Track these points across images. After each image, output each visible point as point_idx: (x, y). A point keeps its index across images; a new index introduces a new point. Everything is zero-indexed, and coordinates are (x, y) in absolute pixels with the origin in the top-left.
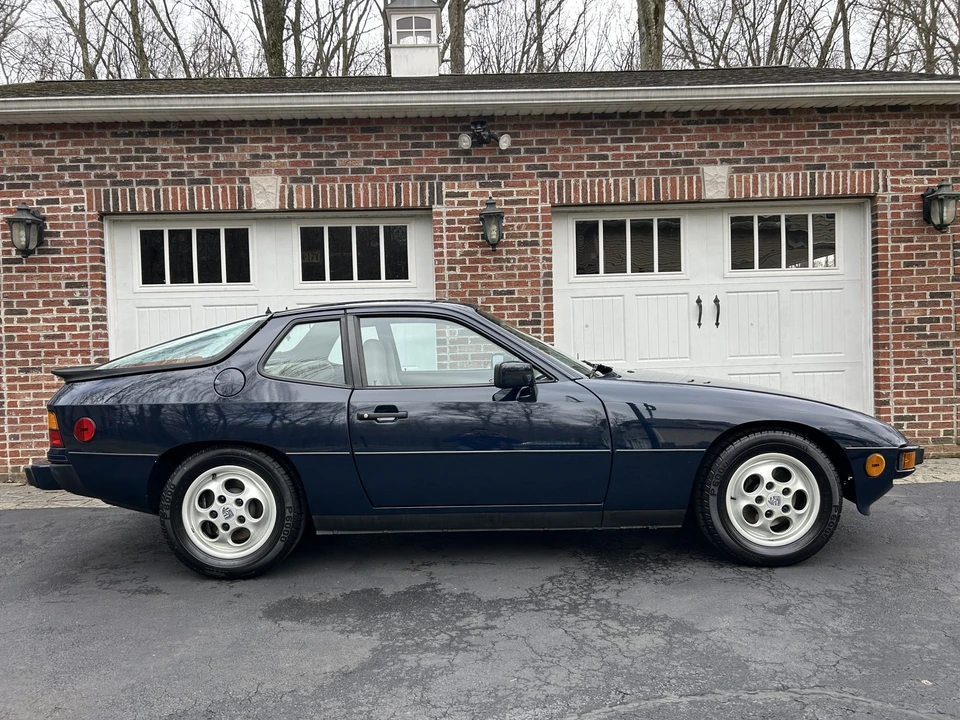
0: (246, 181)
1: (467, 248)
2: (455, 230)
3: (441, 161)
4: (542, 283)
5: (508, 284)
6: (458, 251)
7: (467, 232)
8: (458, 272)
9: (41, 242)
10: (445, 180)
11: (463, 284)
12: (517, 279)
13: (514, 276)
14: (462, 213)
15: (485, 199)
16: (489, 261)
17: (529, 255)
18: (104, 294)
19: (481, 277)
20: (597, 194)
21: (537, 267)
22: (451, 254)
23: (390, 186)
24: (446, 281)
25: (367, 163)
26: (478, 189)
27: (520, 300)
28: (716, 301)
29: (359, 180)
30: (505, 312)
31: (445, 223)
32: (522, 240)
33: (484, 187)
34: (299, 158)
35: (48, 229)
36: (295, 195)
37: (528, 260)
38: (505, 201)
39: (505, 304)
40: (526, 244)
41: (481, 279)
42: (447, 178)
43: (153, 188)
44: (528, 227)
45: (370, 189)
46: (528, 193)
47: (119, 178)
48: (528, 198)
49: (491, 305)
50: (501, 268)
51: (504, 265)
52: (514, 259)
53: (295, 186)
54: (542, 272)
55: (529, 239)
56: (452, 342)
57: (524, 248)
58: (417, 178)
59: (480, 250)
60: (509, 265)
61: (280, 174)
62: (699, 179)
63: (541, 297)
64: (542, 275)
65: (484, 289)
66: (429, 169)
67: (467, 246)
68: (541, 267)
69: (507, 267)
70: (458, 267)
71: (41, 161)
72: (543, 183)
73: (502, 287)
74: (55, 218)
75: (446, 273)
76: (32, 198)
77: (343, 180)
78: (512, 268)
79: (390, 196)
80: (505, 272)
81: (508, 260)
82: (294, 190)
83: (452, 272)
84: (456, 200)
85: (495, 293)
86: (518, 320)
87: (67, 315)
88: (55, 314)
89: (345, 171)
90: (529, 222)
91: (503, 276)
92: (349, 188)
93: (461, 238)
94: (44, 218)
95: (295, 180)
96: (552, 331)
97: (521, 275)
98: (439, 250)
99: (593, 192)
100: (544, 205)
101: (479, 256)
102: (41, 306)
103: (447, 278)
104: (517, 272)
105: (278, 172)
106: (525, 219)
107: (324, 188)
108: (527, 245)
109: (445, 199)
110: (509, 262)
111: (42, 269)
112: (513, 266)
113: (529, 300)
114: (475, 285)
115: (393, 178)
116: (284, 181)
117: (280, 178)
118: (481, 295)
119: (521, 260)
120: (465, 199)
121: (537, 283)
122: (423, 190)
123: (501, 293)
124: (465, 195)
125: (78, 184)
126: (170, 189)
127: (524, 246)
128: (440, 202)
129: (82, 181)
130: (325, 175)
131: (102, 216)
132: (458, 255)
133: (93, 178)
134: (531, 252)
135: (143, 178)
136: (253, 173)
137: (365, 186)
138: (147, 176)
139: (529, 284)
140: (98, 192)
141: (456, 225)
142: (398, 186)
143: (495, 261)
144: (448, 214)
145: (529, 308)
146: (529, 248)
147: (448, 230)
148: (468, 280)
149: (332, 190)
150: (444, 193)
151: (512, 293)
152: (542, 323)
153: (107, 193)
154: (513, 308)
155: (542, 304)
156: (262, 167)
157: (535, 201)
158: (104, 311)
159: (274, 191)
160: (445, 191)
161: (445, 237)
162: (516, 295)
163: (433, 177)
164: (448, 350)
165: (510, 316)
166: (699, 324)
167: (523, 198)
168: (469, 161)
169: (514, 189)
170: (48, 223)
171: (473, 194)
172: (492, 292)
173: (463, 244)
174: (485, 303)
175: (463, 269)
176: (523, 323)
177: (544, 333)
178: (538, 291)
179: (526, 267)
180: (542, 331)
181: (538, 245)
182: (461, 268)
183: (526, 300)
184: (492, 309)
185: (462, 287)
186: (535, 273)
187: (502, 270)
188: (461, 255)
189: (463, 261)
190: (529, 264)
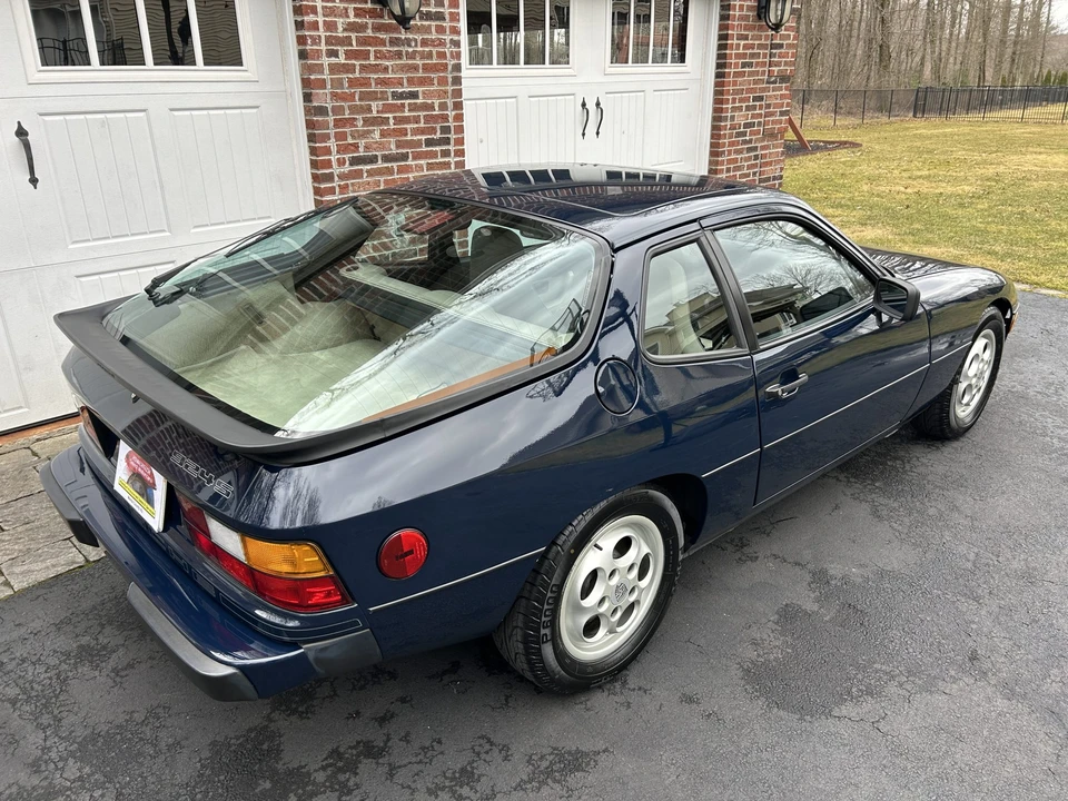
1: (352, 19)
4: (450, 80)
5: (410, 82)
6: (340, 22)
8: (342, 59)
11: (350, 80)
12: (420, 74)
13: (415, 68)
16: (383, 43)
17: (434, 36)
19: (375, 68)
21: (444, 55)
22: (330, 26)
24: (326, 75)
27: (425, 107)
28: (598, 104)
30: (408, 126)
37: (432, 43)
39: (407, 113)
40: (429, 16)
41: (376, 72)
49: (390, 115)
50: (399, 55)
51: (404, 49)
52: (416, 40)
54: (450, 63)
55: (433, 9)
56: (340, 177)
57: (425, 23)
59: (370, 22)
60: (410, 50)
63: (450, 103)
64: (450, 68)
65: (379, 89)
67: (351, 13)
68: (448, 55)
69: (407, 53)
70: (341, 50)
73: (402, 85)
75: (326, 61)
78: (411, 56)
80: (405, 61)
83: (333, 60)
85: (395, 95)
86: (424, 137)
91: (403, 68)
96: (462, 152)
97: (425, 68)
98: (307, 18)
101: (369, 32)
103: (327, 71)
104: (420, 63)
108: (431, 19)
110: (410, 46)
112: (414, 52)
113: (437, 108)
114: (366, 82)
118: (376, 99)
119: (424, 43)
121: (443, 81)
123: (402, 96)
127: (427, 20)
132: (340, 28)
134: (436, 31)
139: (436, 82)
143: (392, 42)
145: (436, 119)
146: (433, 24)
148: (357, 74)
151: (414, 95)
152: (452, 142)
154: (417, 120)
155: (451, 113)
162: (421, 100)
164: (337, 190)
165: (414, 132)
166: (583, 135)
172: (390, 95)
173: (346, 9)
174: (382, 112)
175: (349, 54)
176: (429, 143)
177: (455, 156)
178: (446, 92)
179: (430, 55)
180: (452, 154)
181: (444, 19)
182: (346, 53)
183: (432, 107)
184: (392, 121)
185: (350, 86)
186: (442, 65)
187: (400, 58)
188: (345, 30)
189: (346, 41)
190: (434, 50)
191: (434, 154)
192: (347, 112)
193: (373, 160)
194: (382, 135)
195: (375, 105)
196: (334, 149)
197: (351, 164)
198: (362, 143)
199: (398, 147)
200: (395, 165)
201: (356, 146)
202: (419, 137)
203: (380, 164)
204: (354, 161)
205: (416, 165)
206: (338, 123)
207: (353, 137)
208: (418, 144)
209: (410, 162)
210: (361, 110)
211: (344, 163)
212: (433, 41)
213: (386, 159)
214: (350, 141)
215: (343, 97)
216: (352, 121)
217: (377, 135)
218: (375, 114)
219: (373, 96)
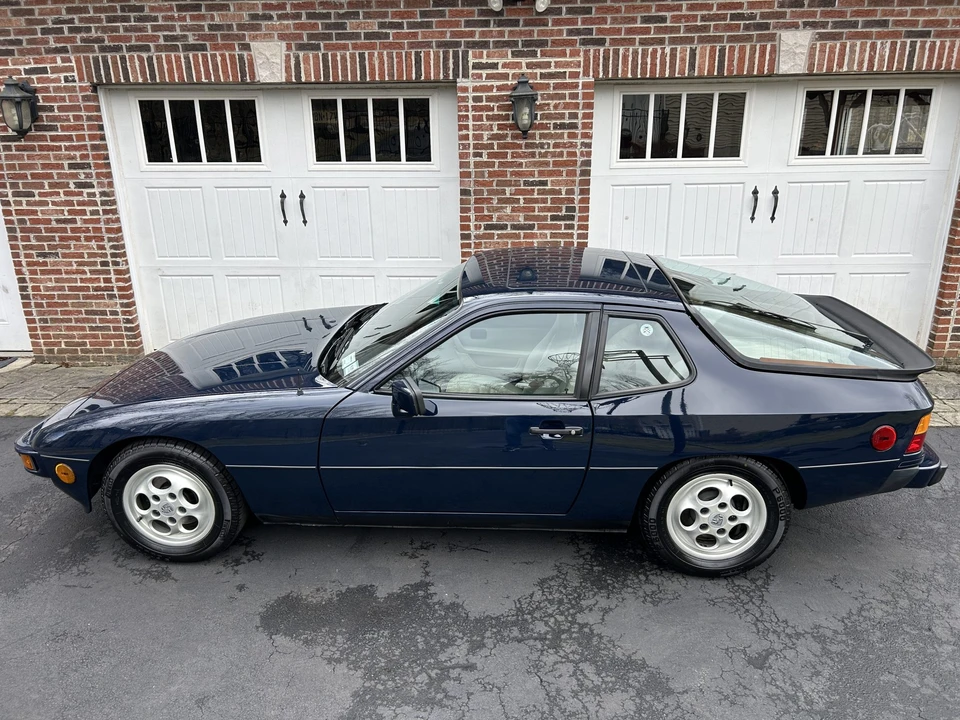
0: (247, 47)
1: (495, 131)
2: (482, 109)
3: (468, 24)
4: (578, 173)
5: (541, 173)
6: (485, 134)
7: (496, 112)
8: (485, 158)
9: (35, 118)
10: (473, 47)
11: (490, 173)
12: (551, 168)
13: (547, 164)
14: (490, 88)
15: (517, 71)
16: (520, 146)
17: (566, 140)
18: (109, 175)
19: (511, 164)
20: (649, 66)
21: (574, 154)
22: (477, 137)
23: (408, 55)
24: (472, 169)
25: (382, 25)
26: (510, 59)
27: (552, 192)
28: (775, 192)
29: (373, 47)
30: (536, 205)
31: (471, 101)
32: (558, 122)
33: (517, 56)
34: (304, 19)
35: (41, 103)
36: (302, 66)
37: (564, 145)
38: (541, 74)
39: (536, 196)
40: (562, 126)
41: (511, 167)
42: (474, 45)
43: (145, 55)
44: (567, 106)
45: (385, 58)
46: (567, 65)
47: (107, 43)
48: (568, 70)
49: (521, 197)
50: (533, 155)
51: (537, 151)
52: (549, 144)
53: (301, 54)
54: (580, 159)
55: (567, 121)
56: (476, 237)
57: (559, 131)
58: (440, 45)
59: (509, 132)
60: (543, 151)
61: (285, 40)
62: (773, 47)
63: (577, 189)
64: (579, 163)
65: (514, 178)
66: (454, 34)
67: (495, 128)
68: (578, 154)
69: (540, 153)
70: (485, 152)
71: (21, 22)
72: (586, 52)
73: (533, 176)
74: (46, 90)
75: (472, 160)
76: (19, 67)
77: (355, 47)
78: (545, 155)
79: (409, 67)
80: (537, 159)
81: (542, 146)
82: (301, 59)
83: (478, 159)
84: (484, 73)
85: (526, 183)
86: (549, 214)
87: (75, 199)
88: (63, 198)
89: (357, 36)
90: (568, 100)
91: (535, 164)
92: (362, 56)
93: (489, 118)
94: (35, 90)
95: (301, 47)
96: (586, 227)
97: (556, 164)
98: (464, 132)
99: (644, 63)
100: (586, 80)
101: (509, 140)
102: (47, 189)
103: (472, 166)
104: (551, 160)
105: (282, 37)
106: (563, 97)
107: (334, 56)
108: (564, 128)
109: (471, 72)
110: (542, 148)
111: (42, 148)
112: (547, 153)
113: (564, 193)
114: (504, 174)
115: (412, 45)
116: (289, 48)
117: (284, 44)
118: (510, 185)
119: (556, 146)
120: (495, 71)
121: (572, 173)
122: (446, 59)
123: (532, 184)
124: (495, 66)
125: (64, 50)
126: (164, 56)
127: (560, 129)
128: (466, 75)
129: (68, 46)
130: (334, 42)
131: (95, 88)
132: (485, 138)
133: (79, 43)
134: (569, 137)
135: (133, 43)
136: (254, 38)
137: (381, 55)
138: (137, 40)
139: (564, 174)
140: (87, 59)
141: (484, 103)
142: (418, 54)
143: (528, 146)
144: (475, 89)
145: (562, 201)
146: (566, 131)
147: (475, 108)
148: (496, 168)
149: (344, 58)
150: (470, 64)
151: (544, 183)
152: (576, 219)
153: (96, 60)
154: (544, 201)
155: (577, 197)
156: (264, 31)
157: (575, 75)
158: (112, 194)
159: (278, 61)
160: (471, 61)
161: (470, 117)
162: (549, 187)
163: (458, 44)
164: (473, 246)
165: (541, 210)
166: (752, 219)
167: (562, 70)
168: (500, 24)
169: (552, 60)
170: (40, 96)
171: (505, 66)
172: (522, 183)
173: (491, 125)
174: (514, 194)
175: (490, 155)
176: (554, 218)
177: (578, 229)
178: (574, 181)
179: (561, 154)
180: (576, 228)
181: (577, 128)
182: (488, 154)
183: (560, 192)
184: (522, 201)
185: (489, 176)
186: (571, 161)
187: (534, 157)
188: (489, 139)
189: (491, 146)
190: (565, 151)
191: (559, 227)
192: (486, 193)
193: (504, 227)
194: (513, 210)
195: (508, 190)
196: (473, 218)
197: (485, 229)
198: (495, 215)
199: (525, 219)
200: (522, 232)
201: (491, 217)
202: (546, 214)
203: (509, 231)
204: (487, 227)
205: (541, 234)
206: (477, 201)
207: (489, 211)
208: (545, 218)
209: (535, 231)
210: (496, 192)
211: (480, 228)
212: (565, 144)
213: (514, 227)
214: (486, 213)
215: (484, 184)
216: (488, 200)
217: (508, 210)
218: (508, 195)
219: (509, 184)
